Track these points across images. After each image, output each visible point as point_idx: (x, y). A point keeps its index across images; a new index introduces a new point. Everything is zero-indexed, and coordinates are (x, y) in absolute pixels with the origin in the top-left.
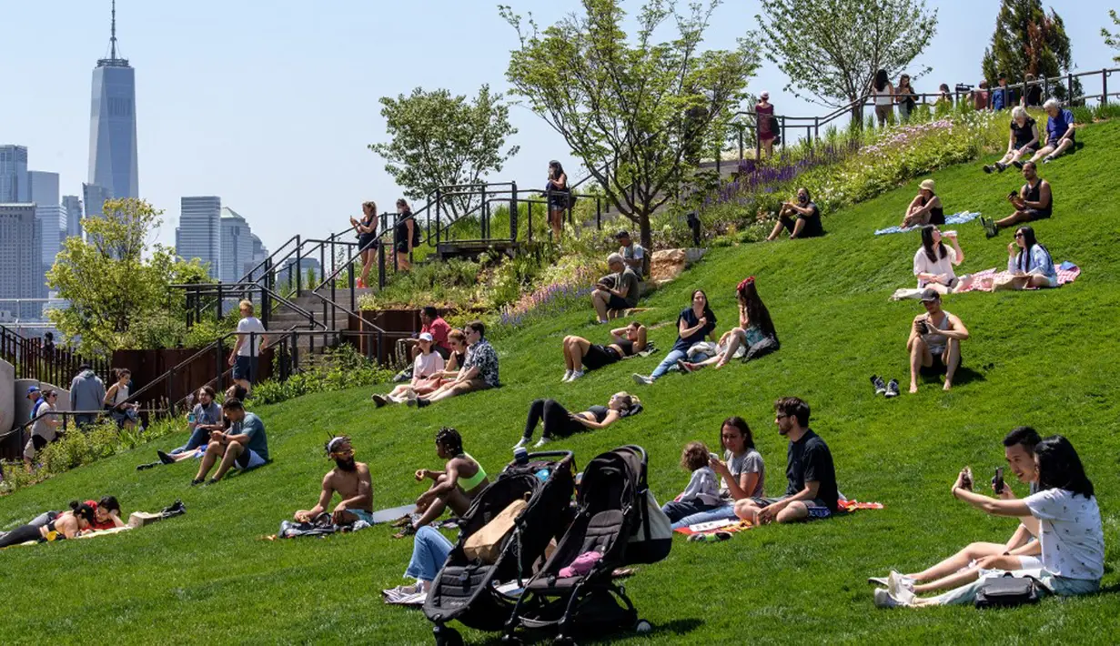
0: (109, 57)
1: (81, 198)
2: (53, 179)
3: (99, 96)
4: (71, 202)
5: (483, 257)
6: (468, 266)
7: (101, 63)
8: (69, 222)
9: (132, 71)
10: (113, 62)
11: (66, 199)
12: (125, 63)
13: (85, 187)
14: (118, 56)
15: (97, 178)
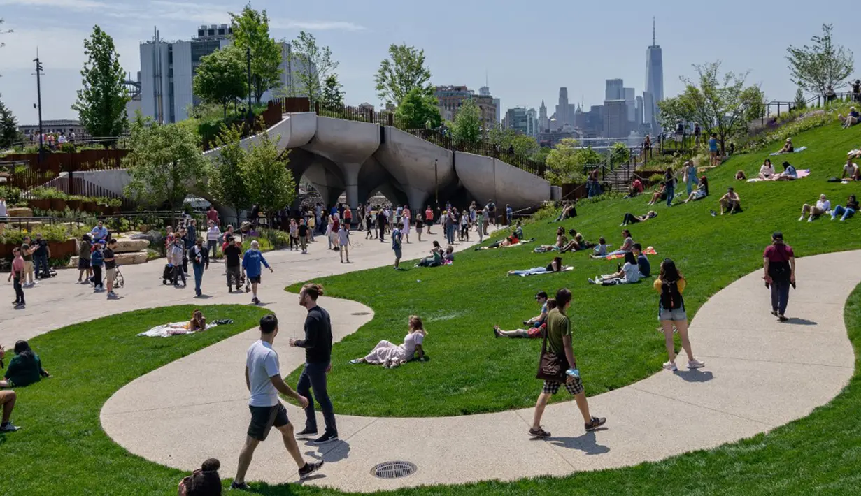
0: (652, 45)
1: (642, 96)
2: (632, 90)
3: (649, 59)
4: (639, 98)
5: (675, 154)
6: (670, 157)
7: (649, 47)
8: (638, 106)
9: (661, 50)
10: (654, 47)
11: (637, 97)
12: (658, 47)
13: (644, 93)
14: (656, 44)
15: (648, 89)
